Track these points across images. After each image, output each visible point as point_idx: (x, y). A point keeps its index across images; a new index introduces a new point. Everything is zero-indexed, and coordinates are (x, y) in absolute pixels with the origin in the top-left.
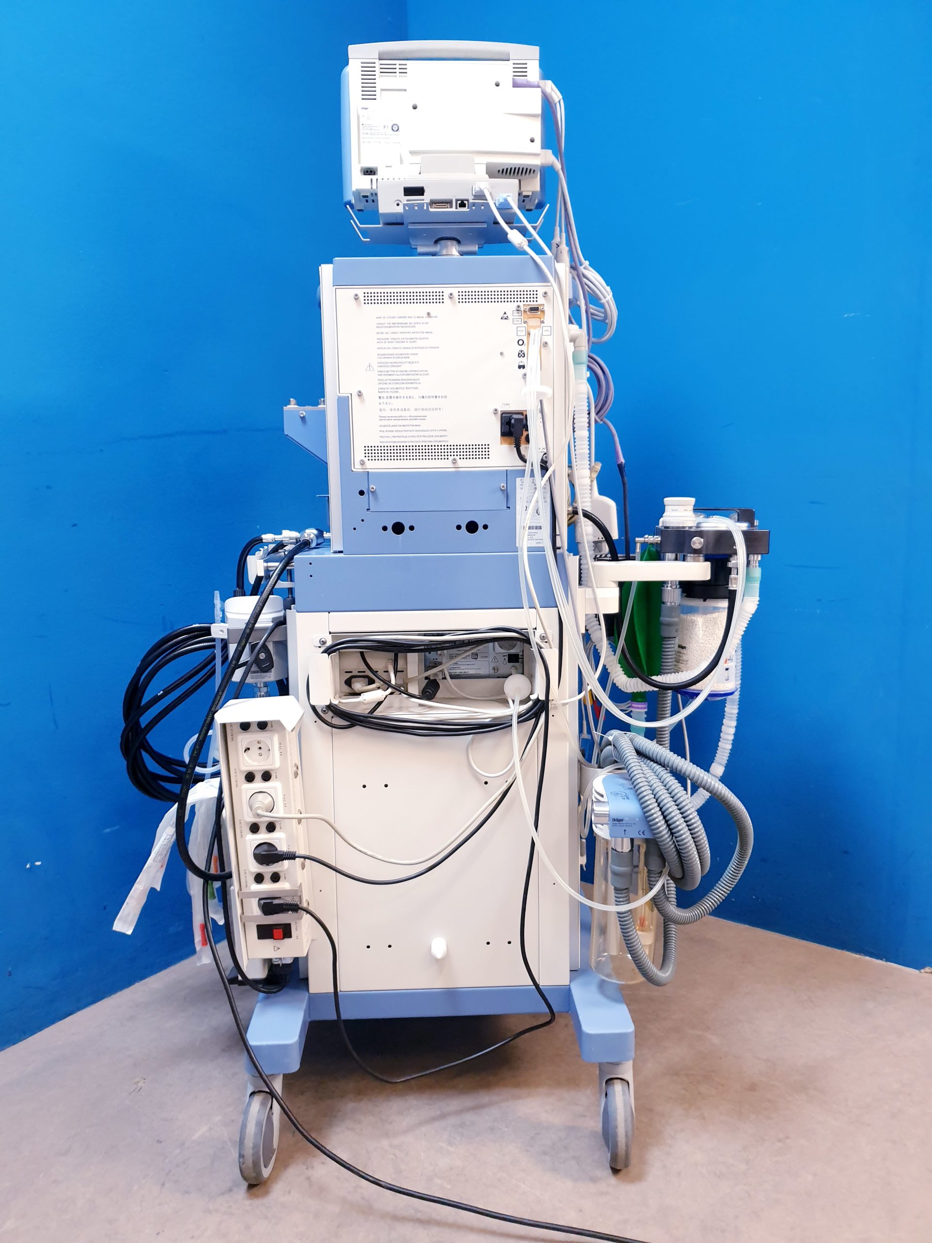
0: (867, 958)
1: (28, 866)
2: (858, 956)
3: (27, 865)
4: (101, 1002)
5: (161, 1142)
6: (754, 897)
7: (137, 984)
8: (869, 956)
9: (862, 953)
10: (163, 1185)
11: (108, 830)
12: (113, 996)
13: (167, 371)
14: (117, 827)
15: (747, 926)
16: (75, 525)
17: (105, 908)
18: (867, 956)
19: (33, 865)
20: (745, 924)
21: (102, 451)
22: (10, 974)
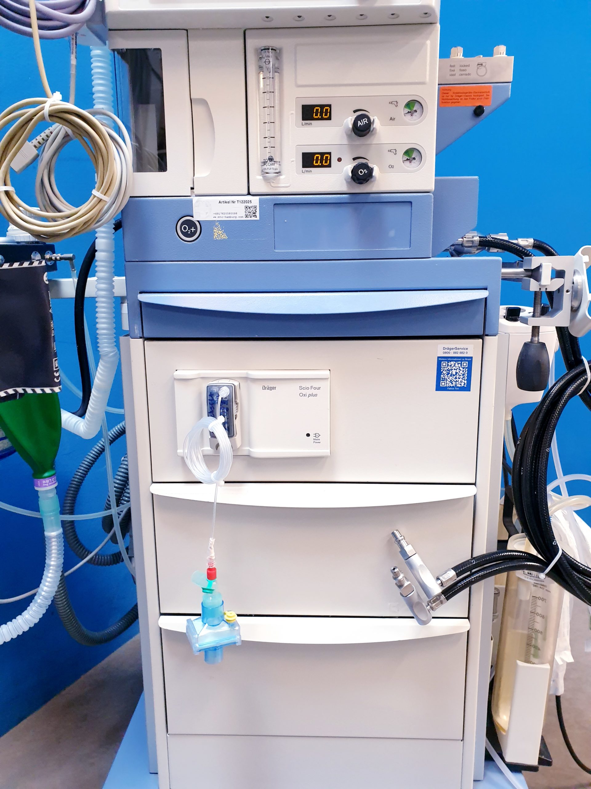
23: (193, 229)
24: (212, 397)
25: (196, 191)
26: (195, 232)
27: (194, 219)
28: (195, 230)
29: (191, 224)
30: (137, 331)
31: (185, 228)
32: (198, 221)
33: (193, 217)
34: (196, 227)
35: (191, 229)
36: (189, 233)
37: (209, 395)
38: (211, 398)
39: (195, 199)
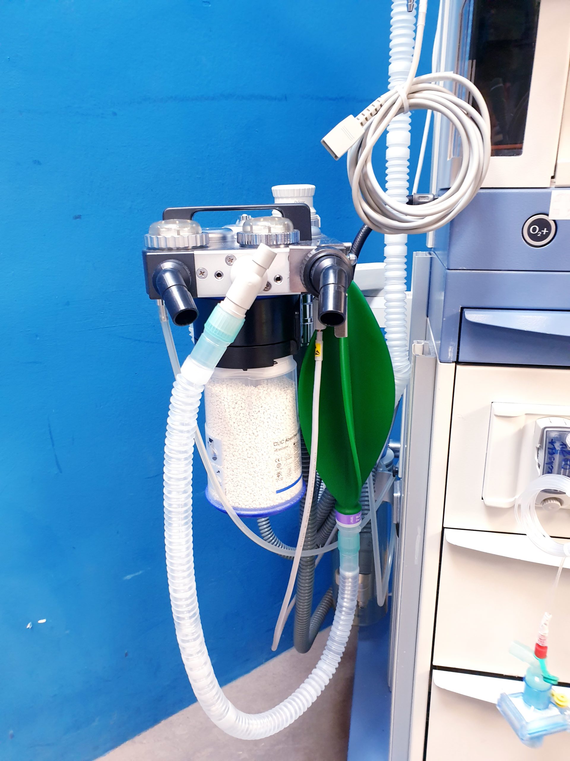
1: (29, 626)
3: (27, 625)
11: (129, 577)
13: (209, 3)
14: (140, 572)
16: (79, 217)
19: (35, 625)
21: (115, 114)
22: (12, 736)
23: (545, 231)
24: (554, 445)
25: (558, 181)
26: (548, 234)
27: (550, 218)
28: (547, 231)
29: (543, 224)
30: (451, 354)
31: (534, 230)
32: (554, 221)
33: (547, 215)
34: (549, 229)
35: (542, 231)
36: (539, 235)
37: (549, 443)
38: (552, 446)
39: (555, 193)
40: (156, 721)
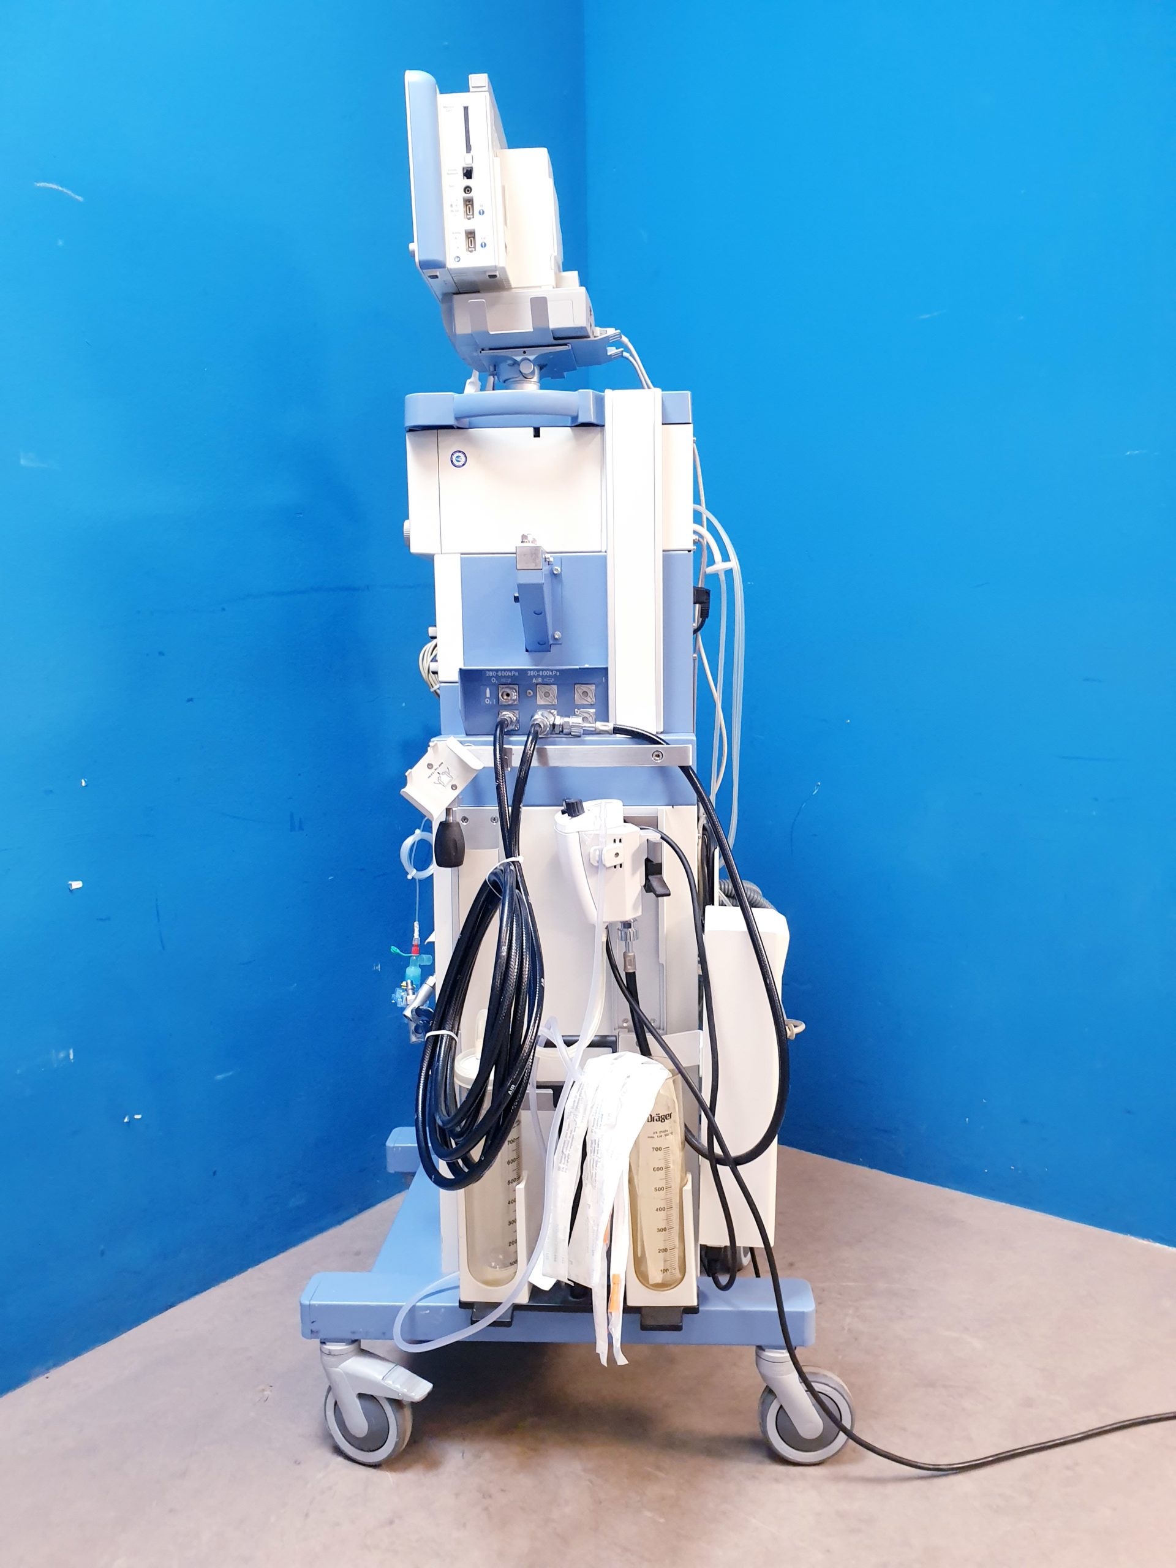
0: (1158, 1245)
1: (126, 1120)
2: (1145, 1242)
3: (125, 1118)
4: (207, 1291)
5: (299, 1463)
6: (1012, 1168)
7: (250, 1270)
8: (1159, 1243)
9: (1150, 1238)
10: (307, 1515)
11: (219, 1077)
12: (222, 1284)
13: (301, 514)
14: (231, 1073)
15: (1004, 1204)
16: (190, 700)
17: (215, 1173)
18: (1157, 1242)
19: (131, 1120)
20: (1002, 1202)
21: (224, 609)
22: (103, 1253)
40: (242, 1268)
